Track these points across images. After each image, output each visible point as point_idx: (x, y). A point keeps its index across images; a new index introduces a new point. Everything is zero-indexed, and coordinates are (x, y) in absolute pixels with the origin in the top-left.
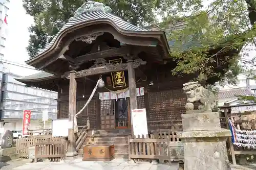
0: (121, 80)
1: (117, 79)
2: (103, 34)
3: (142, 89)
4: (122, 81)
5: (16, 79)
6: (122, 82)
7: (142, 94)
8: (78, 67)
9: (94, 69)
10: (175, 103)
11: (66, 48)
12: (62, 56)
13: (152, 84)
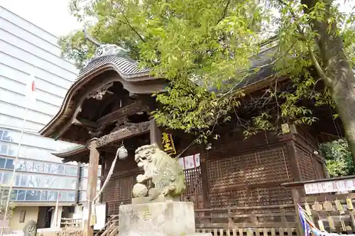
0: (169, 144)
1: (165, 144)
2: (112, 84)
3: (197, 156)
4: (171, 146)
5: (53, 154)
6: (171, 148)
7: (198, 164)
8: (99, 133)
9: (114, 133)
10: (248, 176)
11: (79, 109)
12: (75, 121)
13: (210, 148)
